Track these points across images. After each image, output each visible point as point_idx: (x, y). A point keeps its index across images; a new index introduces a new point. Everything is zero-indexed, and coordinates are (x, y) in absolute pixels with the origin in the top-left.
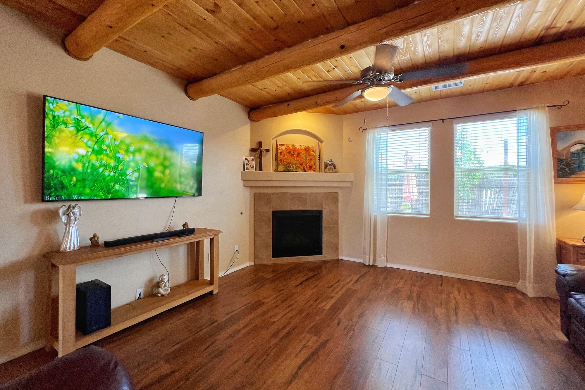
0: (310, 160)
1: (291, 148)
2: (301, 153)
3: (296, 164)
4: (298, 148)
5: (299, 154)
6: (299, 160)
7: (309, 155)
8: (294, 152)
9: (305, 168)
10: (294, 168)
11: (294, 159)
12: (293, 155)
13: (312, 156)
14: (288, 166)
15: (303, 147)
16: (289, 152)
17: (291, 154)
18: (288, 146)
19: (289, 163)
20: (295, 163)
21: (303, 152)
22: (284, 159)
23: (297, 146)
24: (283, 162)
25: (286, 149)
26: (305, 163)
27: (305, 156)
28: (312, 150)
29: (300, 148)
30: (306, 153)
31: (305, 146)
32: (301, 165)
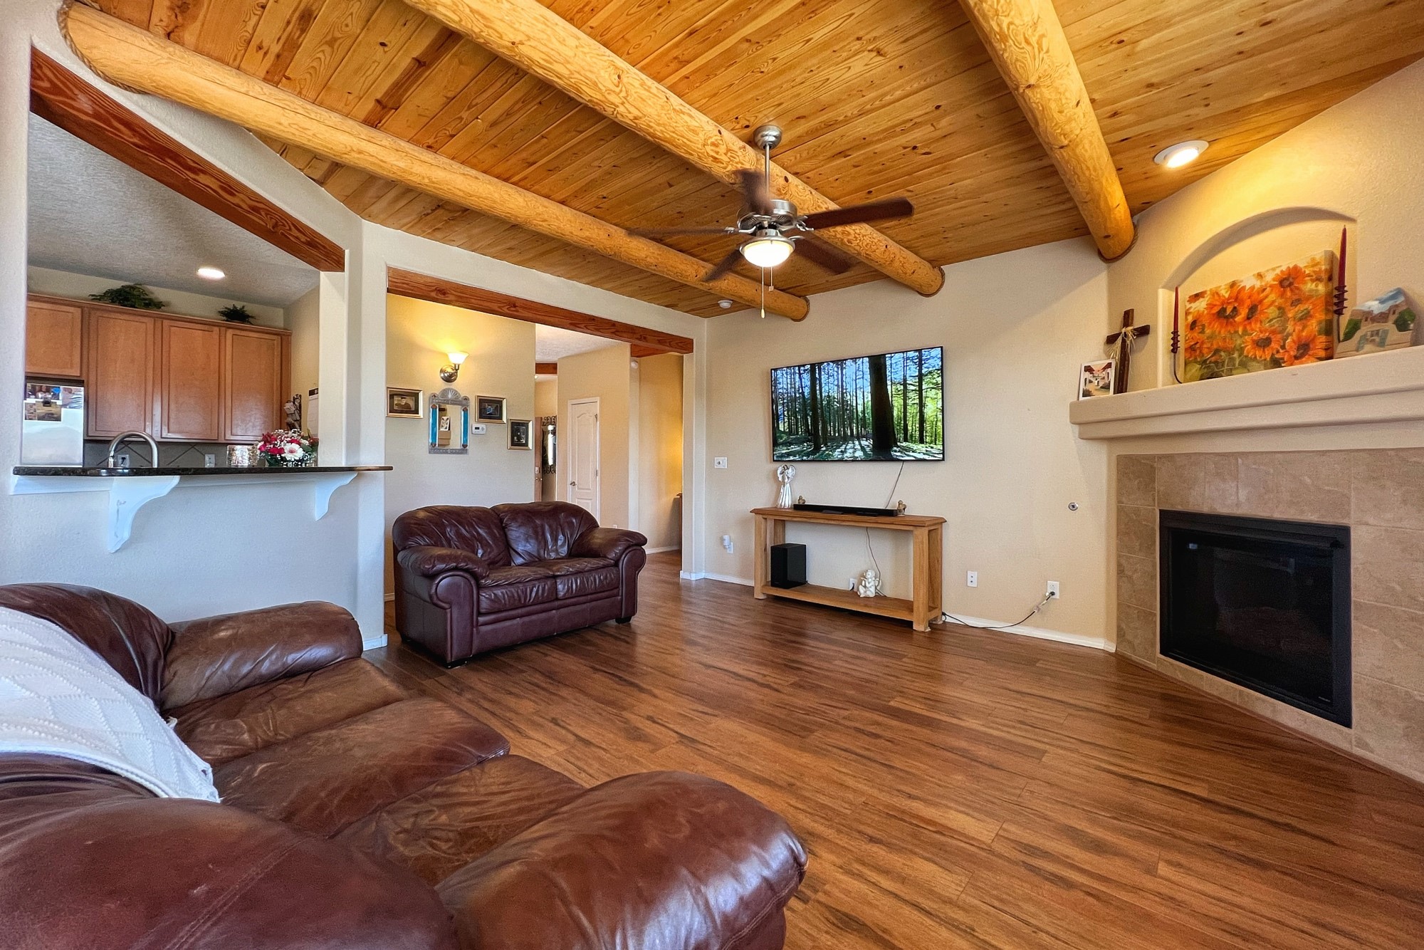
0: (1301, 319)
1: (1227, 296)
2: (1261, 302)
3: (1242, 349)
4: (1252, 288)
5: (1253, 310)
6: (1256, 330)
7: (1295, 303)
8: (1235, 308)
9: (1277, 356)
10: (1234, 365)
11: (1236, 332)
12: (1233, 317)
13: (1308, 298)
14: (1216, 363)
15: (1270, 278)
16: (1219, 313)
17: (1227, 317)
18: (1215, 293)
19: (1217, 351)
20: (1238, 348)
21: (1272, 297)
22: (1203, 343)
23: (1249, 282)
24: (1201, 352)
25: (1211, 306)
26: (1279, 336)
27: (1279, 308)
28: (1309, 275)
29: (1258, 284)
30: (1282, 295)
31: (1278, 271)
32: (1264, 347)
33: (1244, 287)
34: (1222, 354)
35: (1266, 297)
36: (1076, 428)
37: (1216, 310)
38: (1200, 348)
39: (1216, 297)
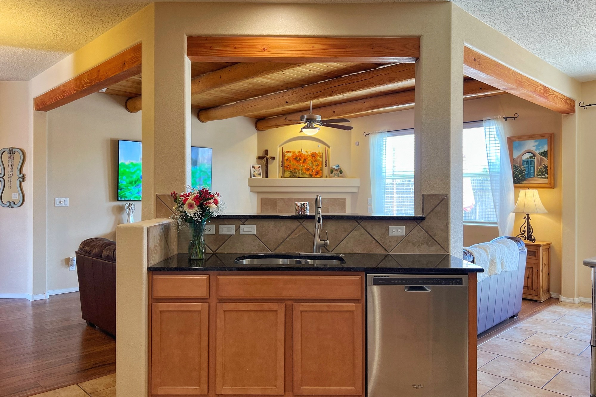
0: (316, 166)
1: (298, 154)
2: (307, 159)
3: (302, 170)
4: (305, 154)
5: (305, 160)
6: (305, 166)
7: (316, 161)
8: (300, 158)
9: (311, 174)
10: (300, 174)
11: (300, 165)
12: (300, 161)
13: (318, 161)
14: (295, 172)
15: (309, 153)
16: (295, 158)
17: (297, 160)
18: (294, 153)
21: (310, 158)
22: (290, 166)
23: (304, 152)
25: (293, 156)
26: (312, 169)
27: (312, 162)
28: (318, 155)
29: (306, 154)
30: (312, 159)
31: (311, 152)
32: (308, 171)
33: (302, 153)
34: (296, 170)
35: (308, 158)
36: (250, 188)
37: (294, 157)
38: (290, 167)
39: (294, 154)
